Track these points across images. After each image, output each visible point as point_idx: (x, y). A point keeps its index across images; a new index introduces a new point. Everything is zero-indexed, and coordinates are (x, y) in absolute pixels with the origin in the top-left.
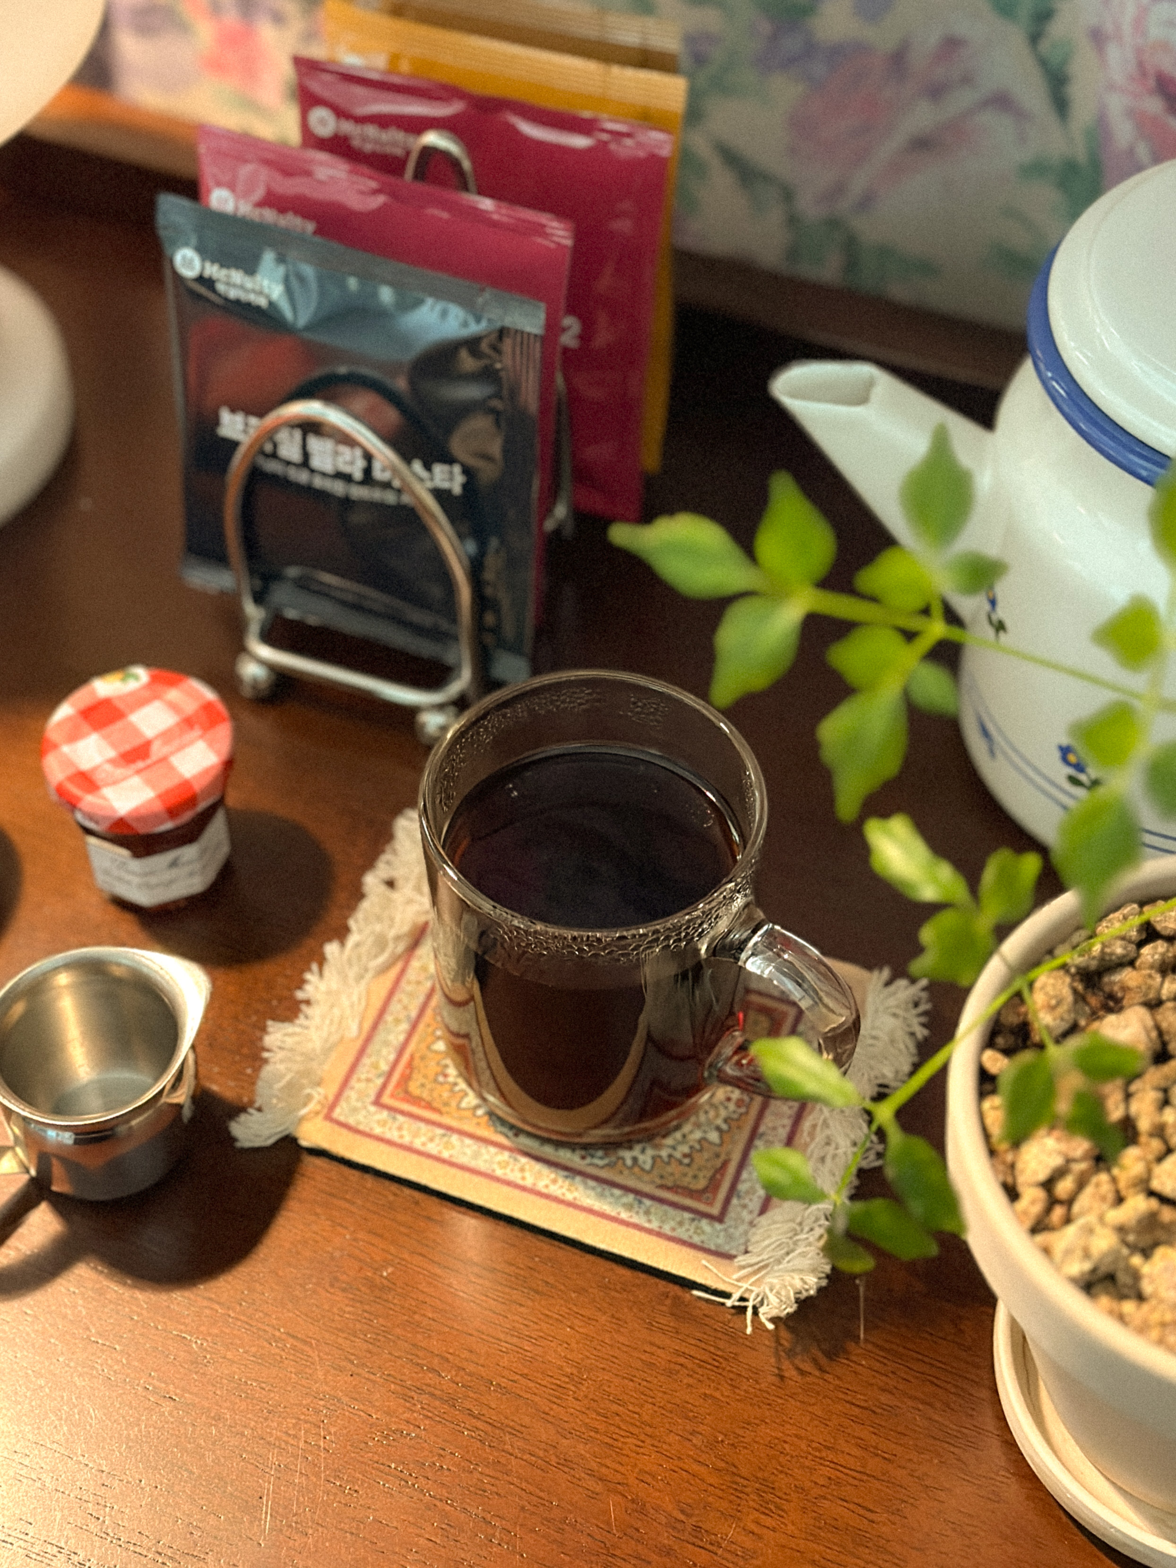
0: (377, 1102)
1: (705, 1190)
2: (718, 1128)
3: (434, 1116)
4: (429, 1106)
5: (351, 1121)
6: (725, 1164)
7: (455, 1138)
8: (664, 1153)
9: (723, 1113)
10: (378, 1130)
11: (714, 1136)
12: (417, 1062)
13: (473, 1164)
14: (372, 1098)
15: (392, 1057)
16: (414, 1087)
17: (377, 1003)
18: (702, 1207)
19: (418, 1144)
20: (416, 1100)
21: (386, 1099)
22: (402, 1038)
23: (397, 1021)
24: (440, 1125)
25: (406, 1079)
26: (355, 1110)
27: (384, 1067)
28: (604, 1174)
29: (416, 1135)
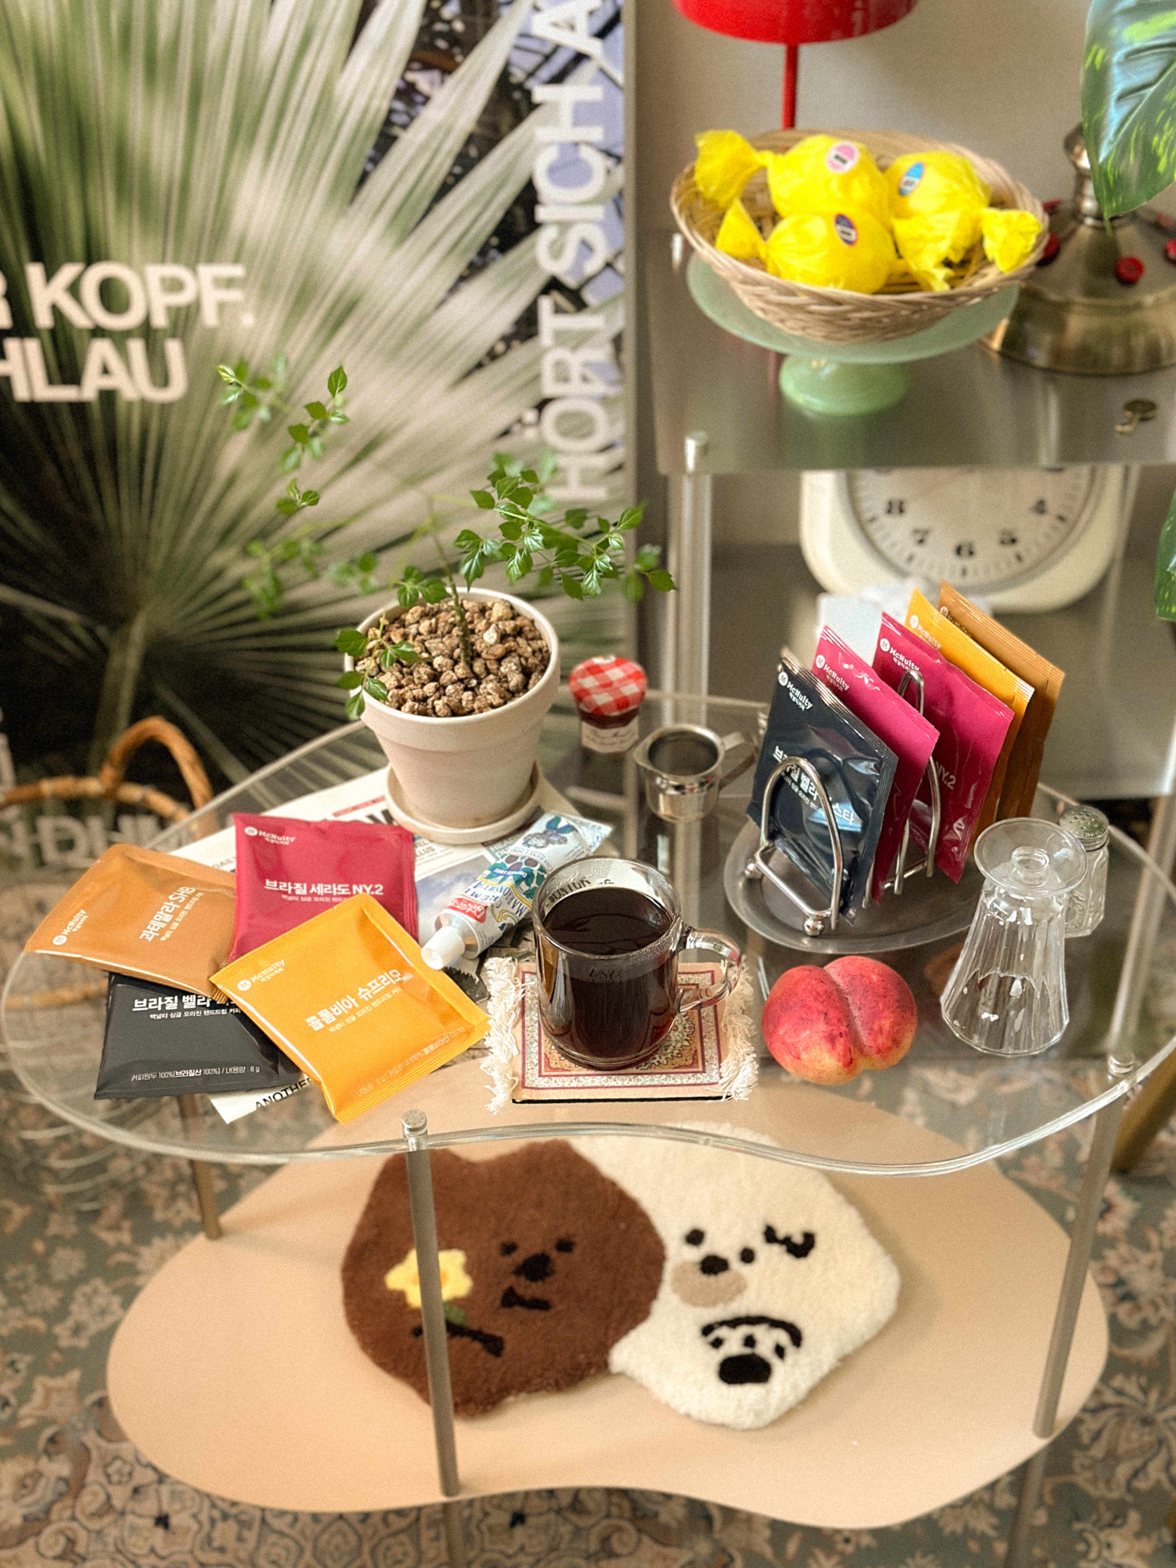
0: (540, 1076)
1: (693, 1063)
2: (687, 1040)
3: (567, 1073)
4: (563, 1070)
5: (534, 1086)
6: (696, 1051)
7: (581, 1078)
8: (669, 1056)
9: (686, 1034)
10: (547, 1086)
11: (686, 1043)
12: (549, 1056)
13: (594, 1085)
14: (537, 1075)
15: (537, 1057)
16: (553, 1065)
17: (520, 1038)
18: (696, 1070)
19: (566, 1085)
20: (557, 1069)
21: (543, 1073)
22: (537, 1049)
23: (532, 1043)
24: (571, 1076)
25: (548, 1063)
26: (533, 1081)
27: (536, 1062)
28: (649, 1071)
29: (564, 1082)
